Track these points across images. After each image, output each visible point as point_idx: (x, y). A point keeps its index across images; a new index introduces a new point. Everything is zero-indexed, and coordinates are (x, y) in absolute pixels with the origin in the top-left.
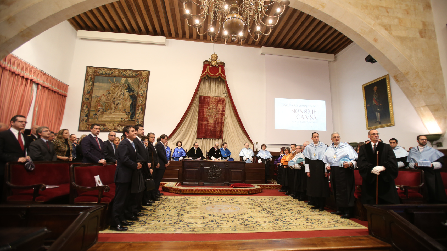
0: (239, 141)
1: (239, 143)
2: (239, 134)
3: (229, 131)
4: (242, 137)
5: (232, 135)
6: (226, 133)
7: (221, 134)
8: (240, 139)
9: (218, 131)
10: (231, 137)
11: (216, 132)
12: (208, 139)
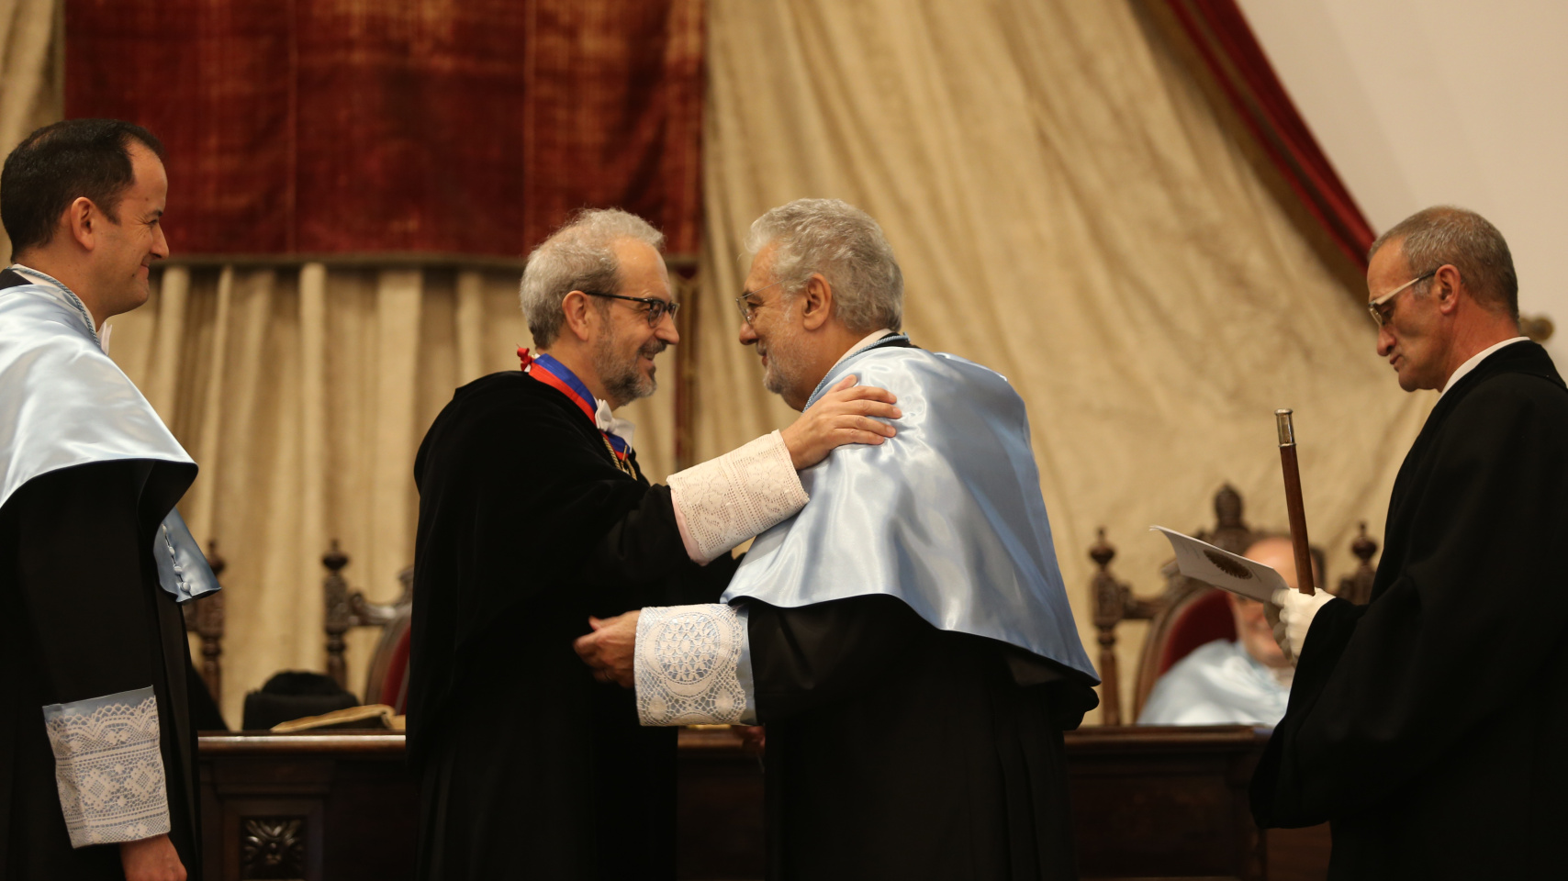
0: (1084, 295)
1: (1107, 340)
2: (1097, 117)
3: (850, 55)
4: (1157, 199)
5: (919, 157)
6: (764, 110)
7: (657, 149)
8: (1114, 260)
9: (568, 79)
10: (904, 210)
11: (514, 89)
12: (288, 278)
